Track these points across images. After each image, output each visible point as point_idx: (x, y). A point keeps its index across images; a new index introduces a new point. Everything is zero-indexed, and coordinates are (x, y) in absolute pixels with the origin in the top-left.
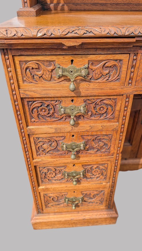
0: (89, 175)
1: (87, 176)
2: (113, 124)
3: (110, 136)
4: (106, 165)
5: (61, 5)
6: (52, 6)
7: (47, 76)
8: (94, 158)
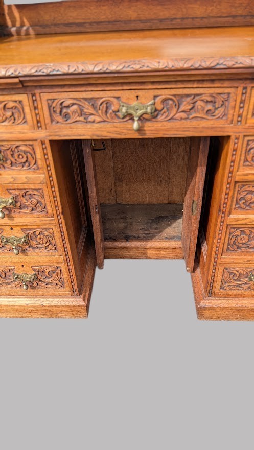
0: (34, 243)
1: (31, 244)
2: (39, 176)
3: (41, 191)
4: (51, 230)
5: (25, 28)
6: (13, 30)
8: (32, 220)
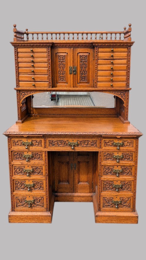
2: (43, 162)
4: (42, 182)
7: (20, 144)
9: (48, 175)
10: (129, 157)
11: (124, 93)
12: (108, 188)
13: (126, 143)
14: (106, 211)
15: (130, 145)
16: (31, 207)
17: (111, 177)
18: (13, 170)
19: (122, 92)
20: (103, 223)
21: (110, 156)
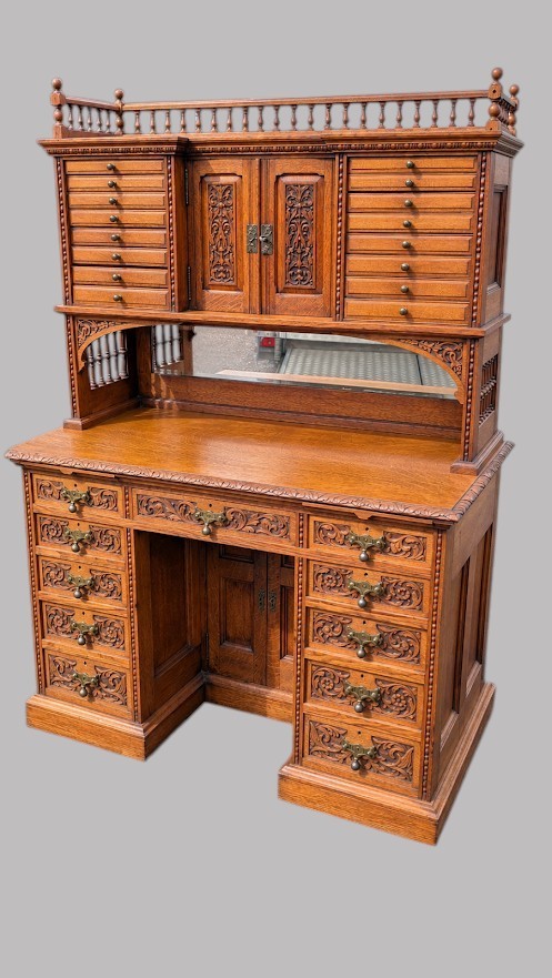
2: (120, 561)
4: (121, 624)
9: (137, 606)
10: (408, 596)
11: (457, 347)
12: (329, 690)
13: (395, 543)
14: (318, 769)
15: (411, 549)
16: (90, 695)
17: (340, 656)
18: (40, 572)
19: (448, 341)
20: (304, 805)
21: (337, 578)
